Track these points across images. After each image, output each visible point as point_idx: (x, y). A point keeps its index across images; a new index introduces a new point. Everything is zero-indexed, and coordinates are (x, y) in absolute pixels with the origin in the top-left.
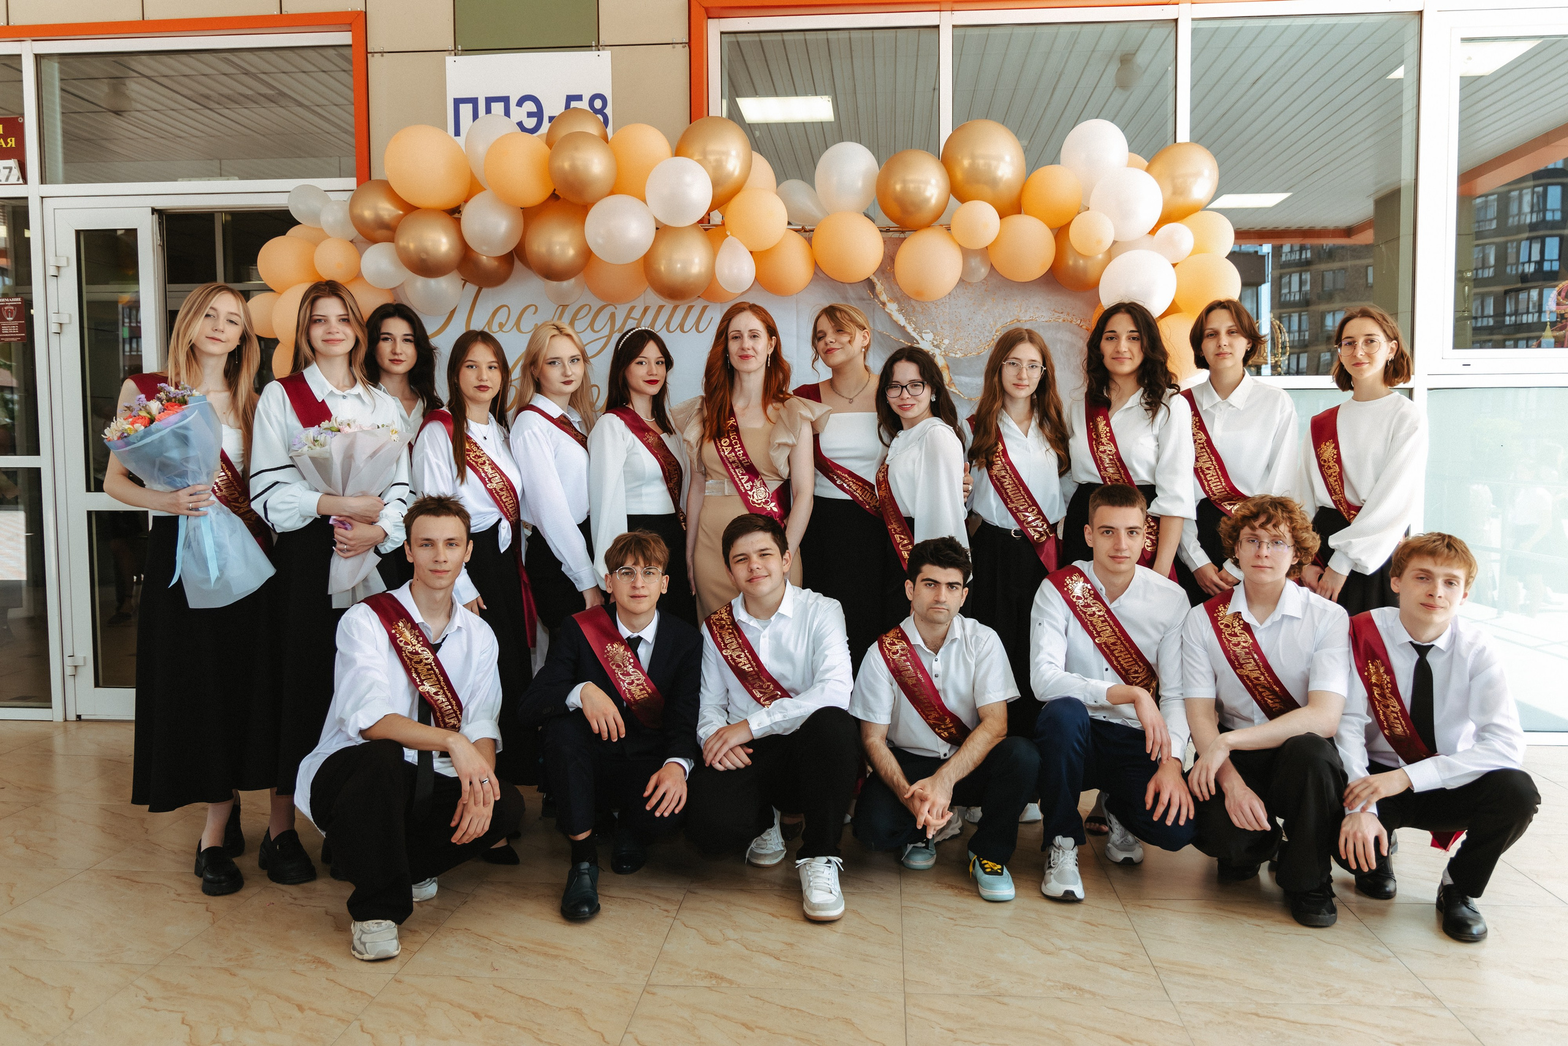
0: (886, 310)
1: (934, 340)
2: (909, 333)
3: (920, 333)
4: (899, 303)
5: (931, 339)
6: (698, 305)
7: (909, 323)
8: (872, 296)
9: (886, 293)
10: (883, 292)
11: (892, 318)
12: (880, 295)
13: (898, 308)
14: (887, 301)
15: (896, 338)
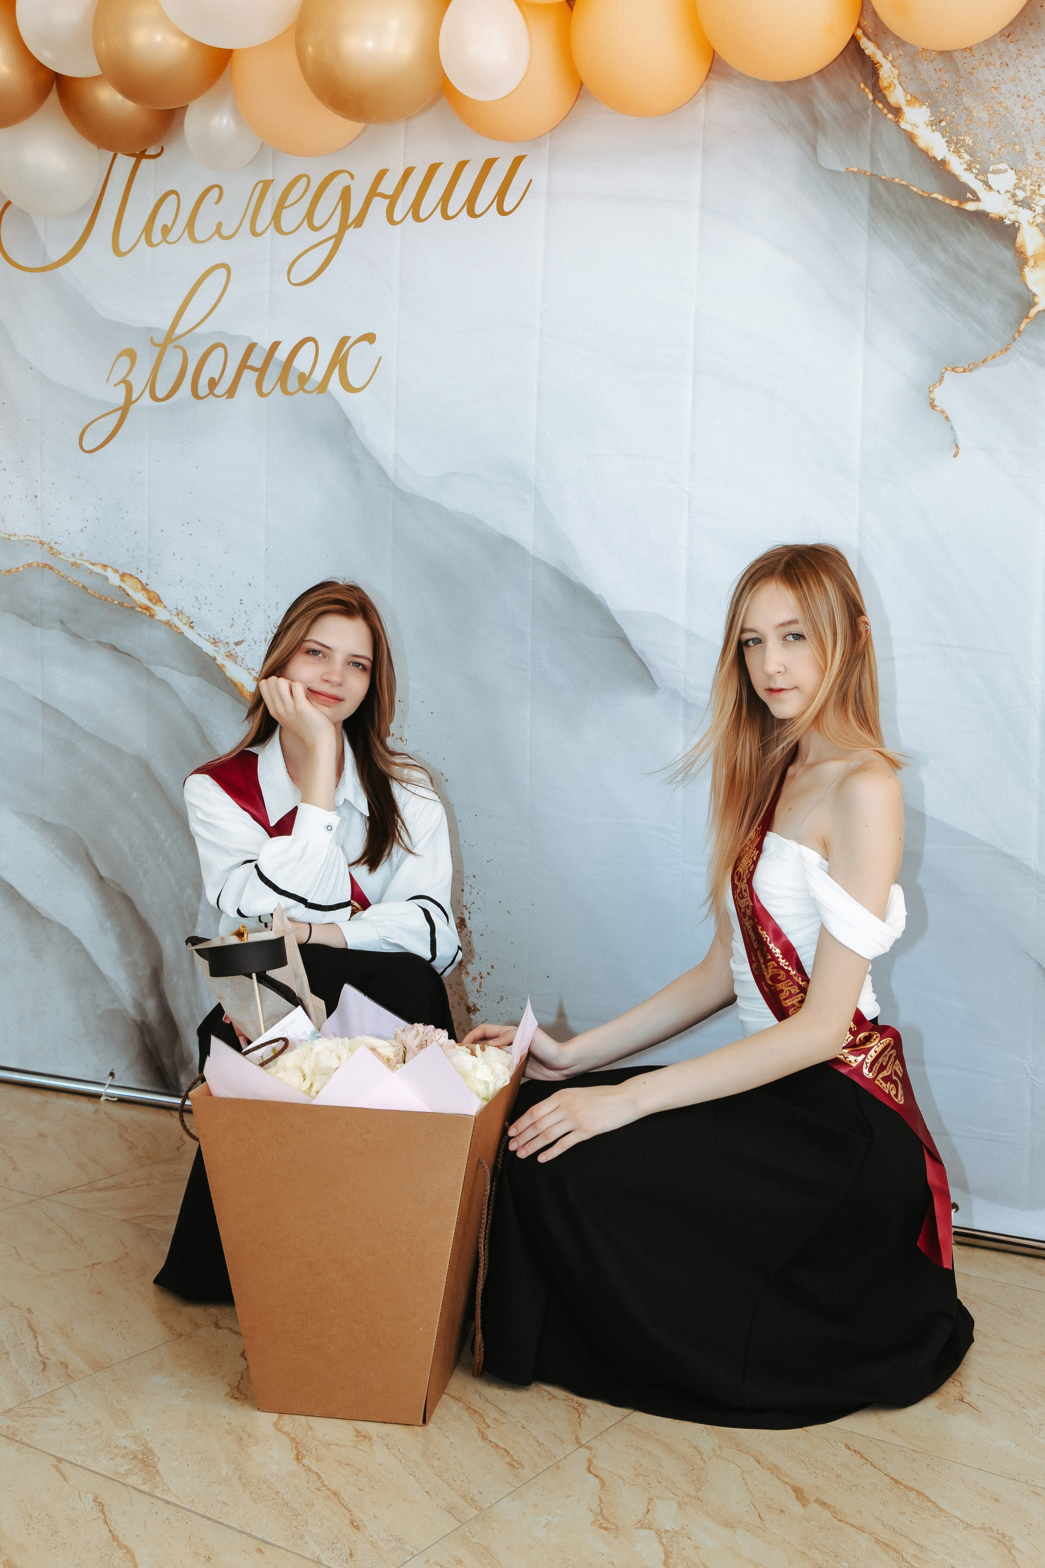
0: (903, 125)
1: (1017, 186)
2: (954, 176)
3: (983, 174)
4: (933, 106)
5: (1010, 187)
7: (957, 152)
8: (871, 97)
9: (903, 84)
10: (896, 81)
11: (915, 143)
12: (886, 85)
13: (930, 117)
14: (905, 102)
15: (923, 191)
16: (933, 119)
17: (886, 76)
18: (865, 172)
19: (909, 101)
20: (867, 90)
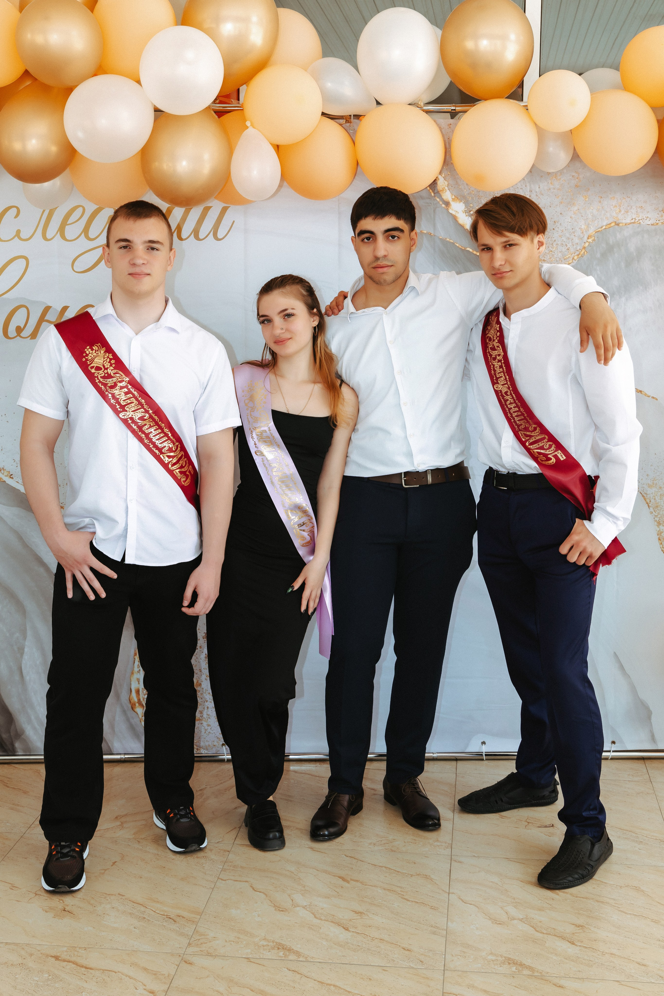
0: (450, 211)
4: (467, 203)
6: (216, 206)
8: (433, 194)
9: (450, 190)
10: (446, 188)
11: (457, 221)
12: (441, 189)
13: (465, 208)
14: (452, 200)
15: (462, 246)
16: (466, 209)
17: (441, 184)
18: (431, 234)
19: (454, 199)
20: (431, 191)
